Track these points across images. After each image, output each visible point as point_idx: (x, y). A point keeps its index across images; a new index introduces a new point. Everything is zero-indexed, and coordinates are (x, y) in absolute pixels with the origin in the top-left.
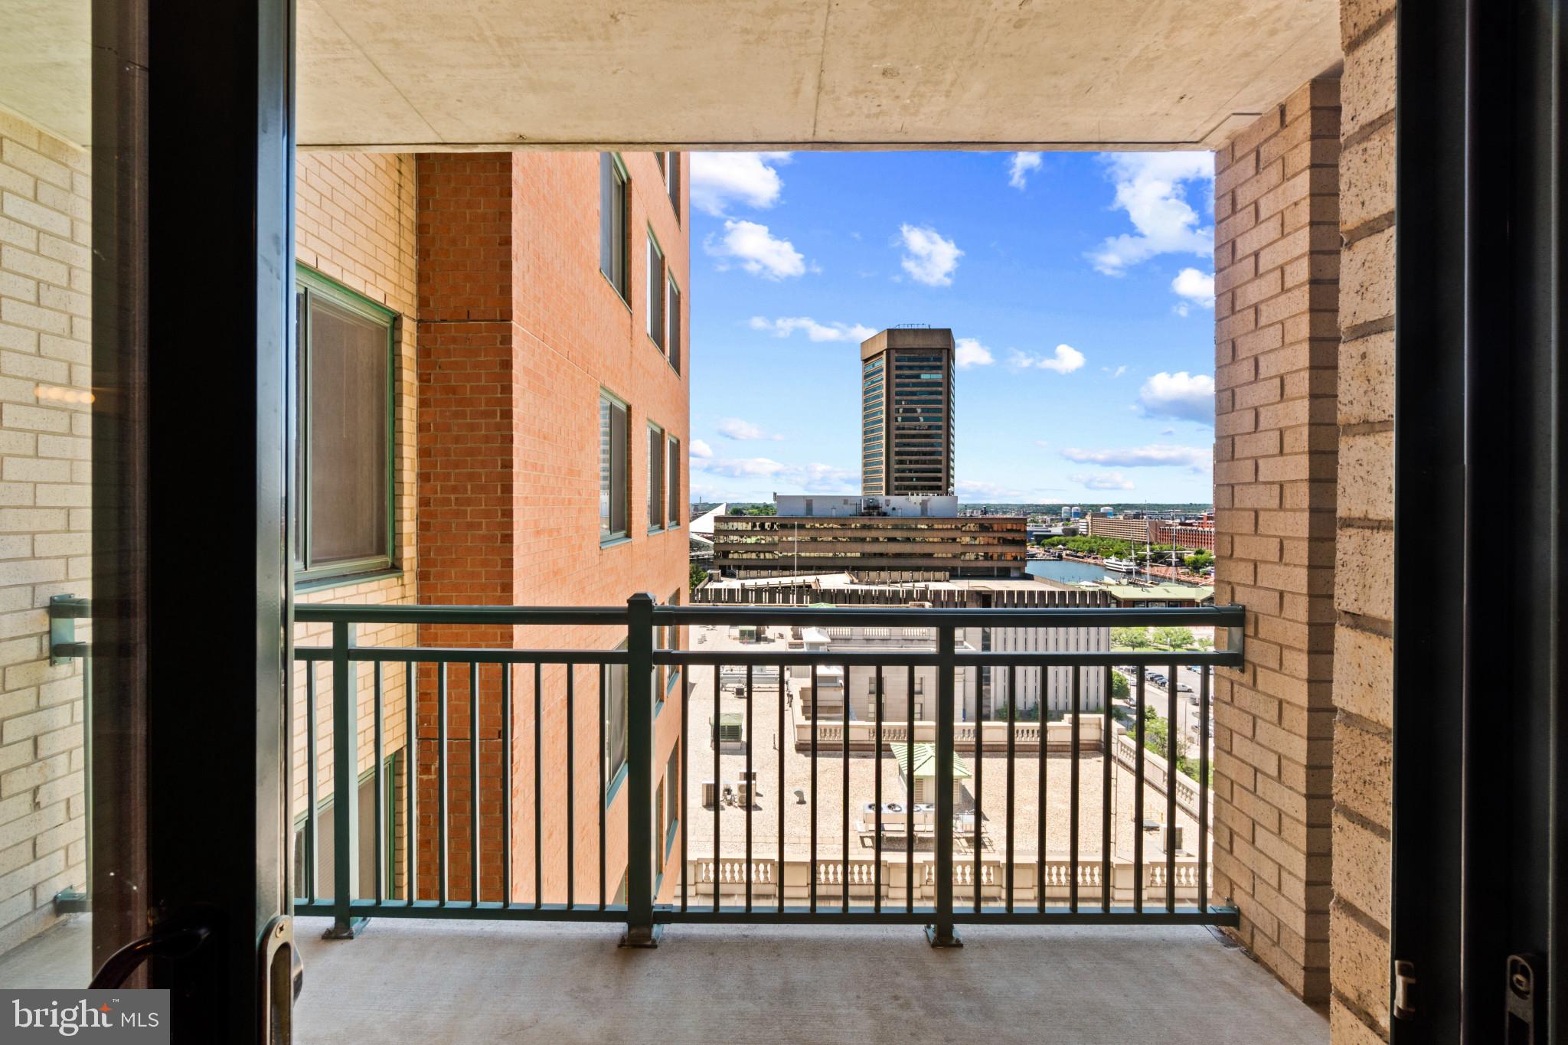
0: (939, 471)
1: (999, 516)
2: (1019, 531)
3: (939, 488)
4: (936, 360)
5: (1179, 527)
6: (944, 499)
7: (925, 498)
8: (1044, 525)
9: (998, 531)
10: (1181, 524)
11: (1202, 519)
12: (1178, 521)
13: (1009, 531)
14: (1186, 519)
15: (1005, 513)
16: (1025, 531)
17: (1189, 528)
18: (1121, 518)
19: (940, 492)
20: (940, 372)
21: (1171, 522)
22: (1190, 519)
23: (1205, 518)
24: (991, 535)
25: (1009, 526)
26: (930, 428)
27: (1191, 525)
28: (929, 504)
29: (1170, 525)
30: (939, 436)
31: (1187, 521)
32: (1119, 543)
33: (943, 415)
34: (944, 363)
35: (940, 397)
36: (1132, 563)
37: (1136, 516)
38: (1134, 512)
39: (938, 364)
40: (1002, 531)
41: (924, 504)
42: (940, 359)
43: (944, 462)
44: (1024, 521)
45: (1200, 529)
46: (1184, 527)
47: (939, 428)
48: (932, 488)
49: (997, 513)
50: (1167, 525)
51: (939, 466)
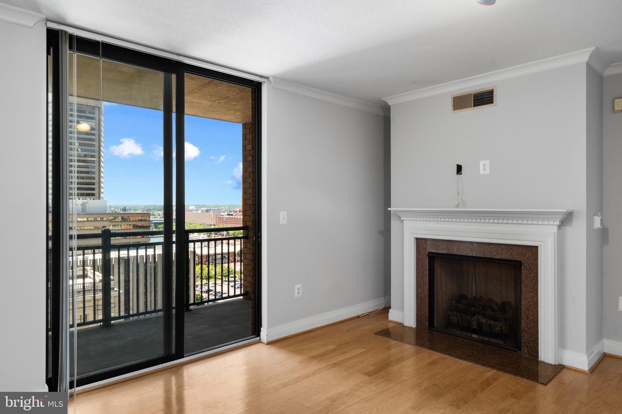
0: (94, 184)
1: (132, 212)
2: (146, 220)
3: (93, 195)
4: (90, 113)
5: (227, 216)
6: (97, 201)
7: (84, 201)
8: (159, 217)
9: (133, 221)
10: (228, 215)
11: (237, 212)
12: (226, 213)
13: (139, 220)
14: (230, 212)
15: (135, 210)
16: (149, 220)
17: (231, 216)
18: (200, 212)
19: (94, 197)
20: (93, 121)
21: (223, 214)
22: (232, 212)
23: (238, 212)
24: (129, 223)
25: (140, 218)
26: (85, 156)
27: (232, 215)
28: (87, 205)
29: (223, 215)
30: (93, 162)
31: (231, 213)
32: (199, 225)
33: (96, 148)
34: (96, 116)
35: (93, 137)
36: (205, 236)
37: (207, 211)
38: (206, 209)
39: (92, 116)
40: (136, 221)
41: (83, 205)
42: (94, 113)
43: (97, 179)
44: (149, 215)
45: (236, 217)
46: (229, 216)
47: (93, 156)
48: (88, 195)
49: (131, 210)
50: (222, 215)
51: (93, 181)
